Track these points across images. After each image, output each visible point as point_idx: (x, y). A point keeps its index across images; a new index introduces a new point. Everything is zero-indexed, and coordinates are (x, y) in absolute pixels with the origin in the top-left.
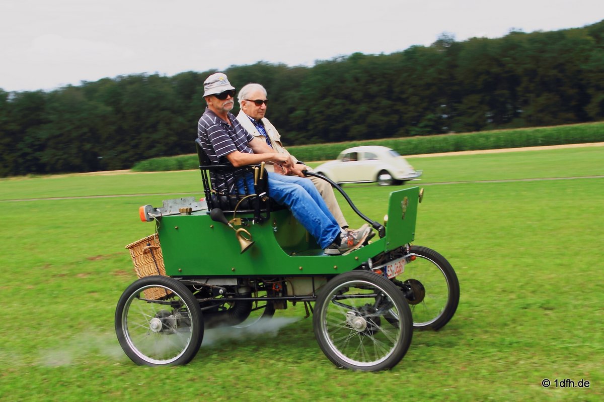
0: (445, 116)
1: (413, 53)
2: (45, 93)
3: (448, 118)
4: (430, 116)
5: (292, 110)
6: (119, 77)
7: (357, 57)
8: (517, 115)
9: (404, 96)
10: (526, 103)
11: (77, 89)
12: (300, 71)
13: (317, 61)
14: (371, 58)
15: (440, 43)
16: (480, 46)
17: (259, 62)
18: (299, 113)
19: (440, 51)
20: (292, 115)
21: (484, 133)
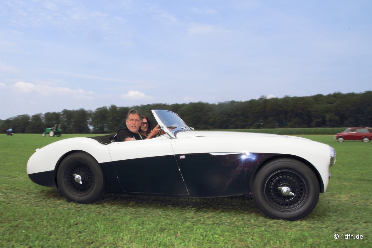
0: (262, 124)
1: (252, 102)
2: (129, 108)
3: (263, 124)
4: (257, 123)
5: (210, 118)
6: (153, 104)
7: (233, 102)
8: (287, 125)
9: (248, 116)
10: (290, 120)
11: (139, 107)
12: (213, 105)
13: (219, 103)
14: (238, 103)
15: (261, 99)
16: (275, 101)
17: (200, 102)
18: (212, 119)
19: (261, 102)
20: (210, 120)
21: (275, 129)
